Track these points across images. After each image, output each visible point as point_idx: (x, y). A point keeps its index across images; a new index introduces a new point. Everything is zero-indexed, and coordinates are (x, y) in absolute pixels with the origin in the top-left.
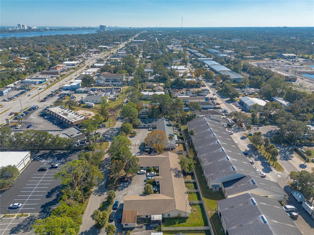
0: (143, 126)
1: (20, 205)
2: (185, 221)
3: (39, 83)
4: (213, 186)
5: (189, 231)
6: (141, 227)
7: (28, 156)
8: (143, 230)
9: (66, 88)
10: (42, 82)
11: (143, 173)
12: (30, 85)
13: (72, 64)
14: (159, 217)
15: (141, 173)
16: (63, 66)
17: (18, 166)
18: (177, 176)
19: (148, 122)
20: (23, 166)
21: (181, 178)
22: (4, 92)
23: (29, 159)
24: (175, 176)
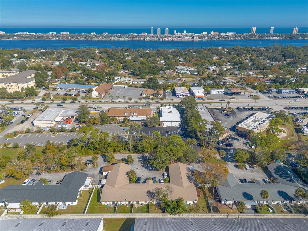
7: (177, 122)
14: (103, 182)
17: (166, 122)
18: (151, 195)
19: (280, 173)
20: (169, 125)
21: (148, 198)
22: (283, 91)
23: (177, 125)
24: (149, 192)
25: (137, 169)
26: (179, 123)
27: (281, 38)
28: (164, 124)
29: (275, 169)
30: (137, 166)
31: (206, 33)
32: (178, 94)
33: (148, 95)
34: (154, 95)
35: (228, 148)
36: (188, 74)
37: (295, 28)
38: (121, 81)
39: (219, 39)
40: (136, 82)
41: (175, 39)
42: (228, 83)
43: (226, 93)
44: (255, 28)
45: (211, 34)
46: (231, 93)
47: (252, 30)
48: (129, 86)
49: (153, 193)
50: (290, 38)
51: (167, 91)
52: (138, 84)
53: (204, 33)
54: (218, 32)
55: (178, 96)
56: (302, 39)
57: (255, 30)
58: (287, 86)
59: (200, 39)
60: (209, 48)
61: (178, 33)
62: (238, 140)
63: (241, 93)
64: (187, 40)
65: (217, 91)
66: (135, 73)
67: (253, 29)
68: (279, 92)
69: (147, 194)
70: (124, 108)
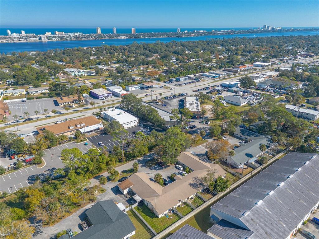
0: (240, 137)
1: (103, 144)
2: (152, 218)
3: (212, 77)
4: (213, 215)
5: (145, 226)
6: (126, 197)
7: (136, 121)
8: (125, 200)
9: (224, 85)
10: (214, 76)
11: (179, 168)
12: (203, 77)
13: (262, 65)
14: (138, 199)
15: (178, 167)
16: (248, 66)
17: (125, 124)
18: (194, 185)
19: (246, 134)
20: (129, 126)
21: (194, 189)
22: (181, 79)
23: (136, 124)
24: (191, 184)
25: (148, 173)
26: (138, 121)
27: (128, 38)
28: (124, 126)
29: (241, 132)
30: (146, 172)
31: (50, 33)
32: (101, 97)
33: (67, 103)
34: (75, 102)
35: (194, 130)
36: (84, 75)
37: (133, 29)
38: (8, 94)
39: (70, 39)
40: (33, 93)
41: (10, 41)
42: (136, 79)
43: (142, 88)
44: (100, 29)
45: (56, 34)
46: (146, 87)
47: (98, 31)
48: (28, 99)
49: (195, 184)
50: (135, 37)
51: (84, 96)
52: (37, 94)
53: (47, 33)
54: (63, 33)
55: (102, 98)
56: (143, 38)
57: (100, 30)
58: (179, 75)
59: (49, 39)
60: (76, 48)
61: (15, 33)
62: (194, 122)
63: (153, 86)
64: (33, 41)
65: (134, 87)
66: (19, 83)
67: (97, 29)
68: (178, 80)
69: (192, 187)
70: (54, 124)
